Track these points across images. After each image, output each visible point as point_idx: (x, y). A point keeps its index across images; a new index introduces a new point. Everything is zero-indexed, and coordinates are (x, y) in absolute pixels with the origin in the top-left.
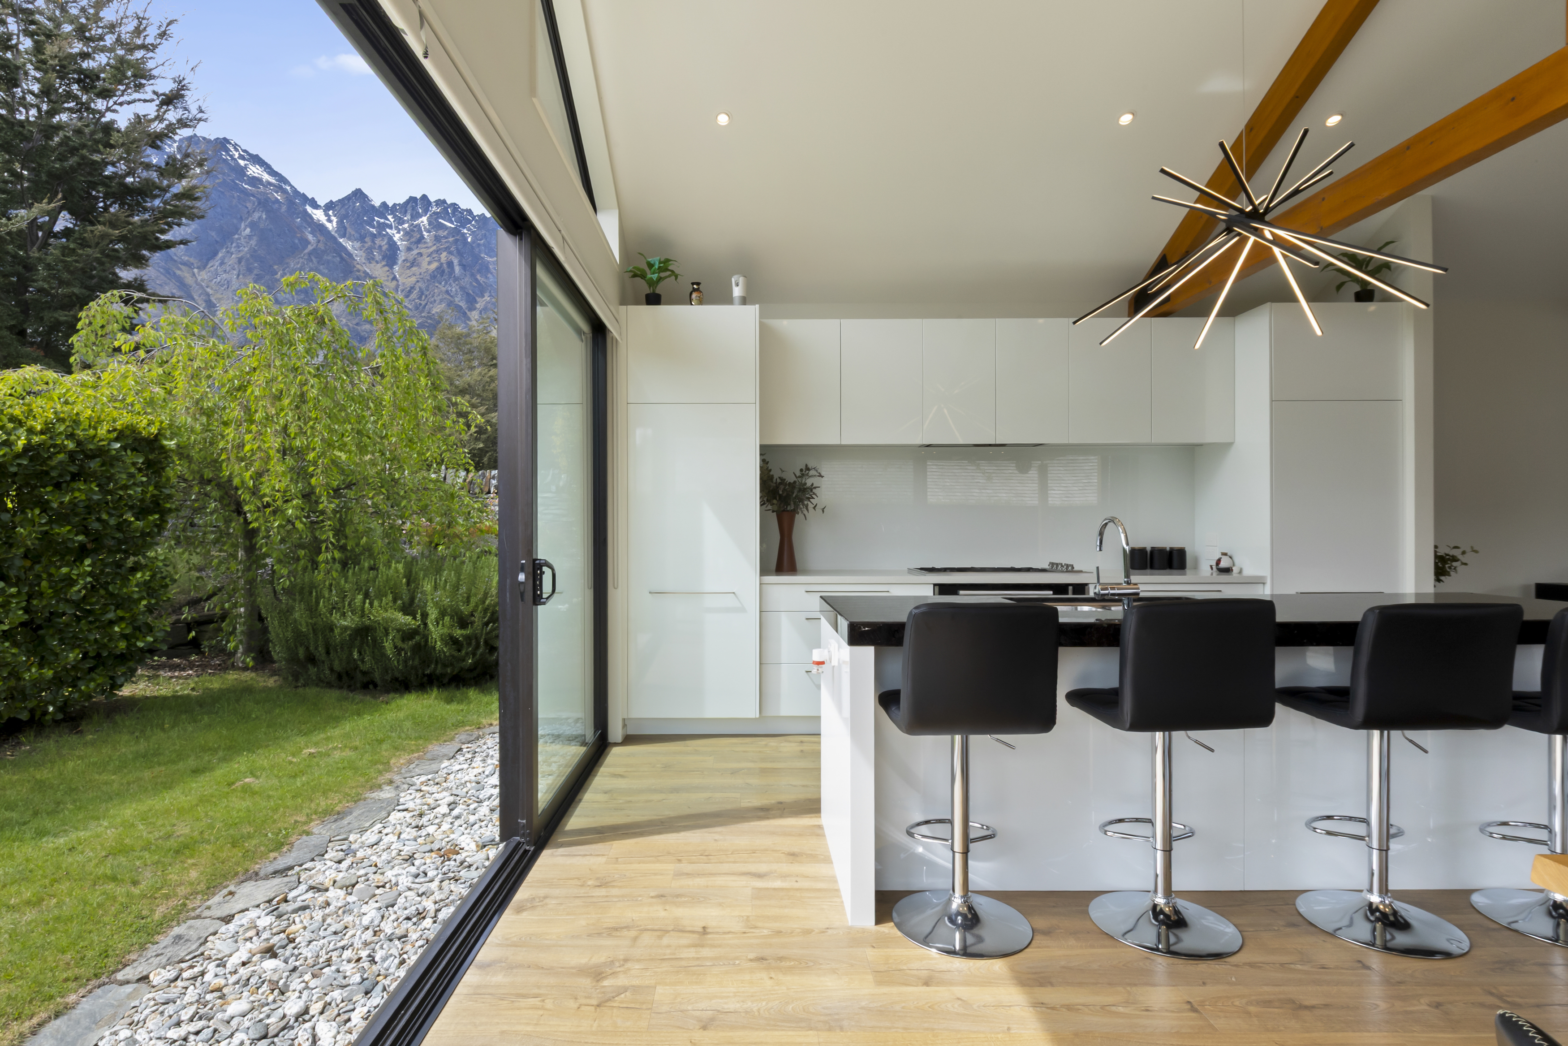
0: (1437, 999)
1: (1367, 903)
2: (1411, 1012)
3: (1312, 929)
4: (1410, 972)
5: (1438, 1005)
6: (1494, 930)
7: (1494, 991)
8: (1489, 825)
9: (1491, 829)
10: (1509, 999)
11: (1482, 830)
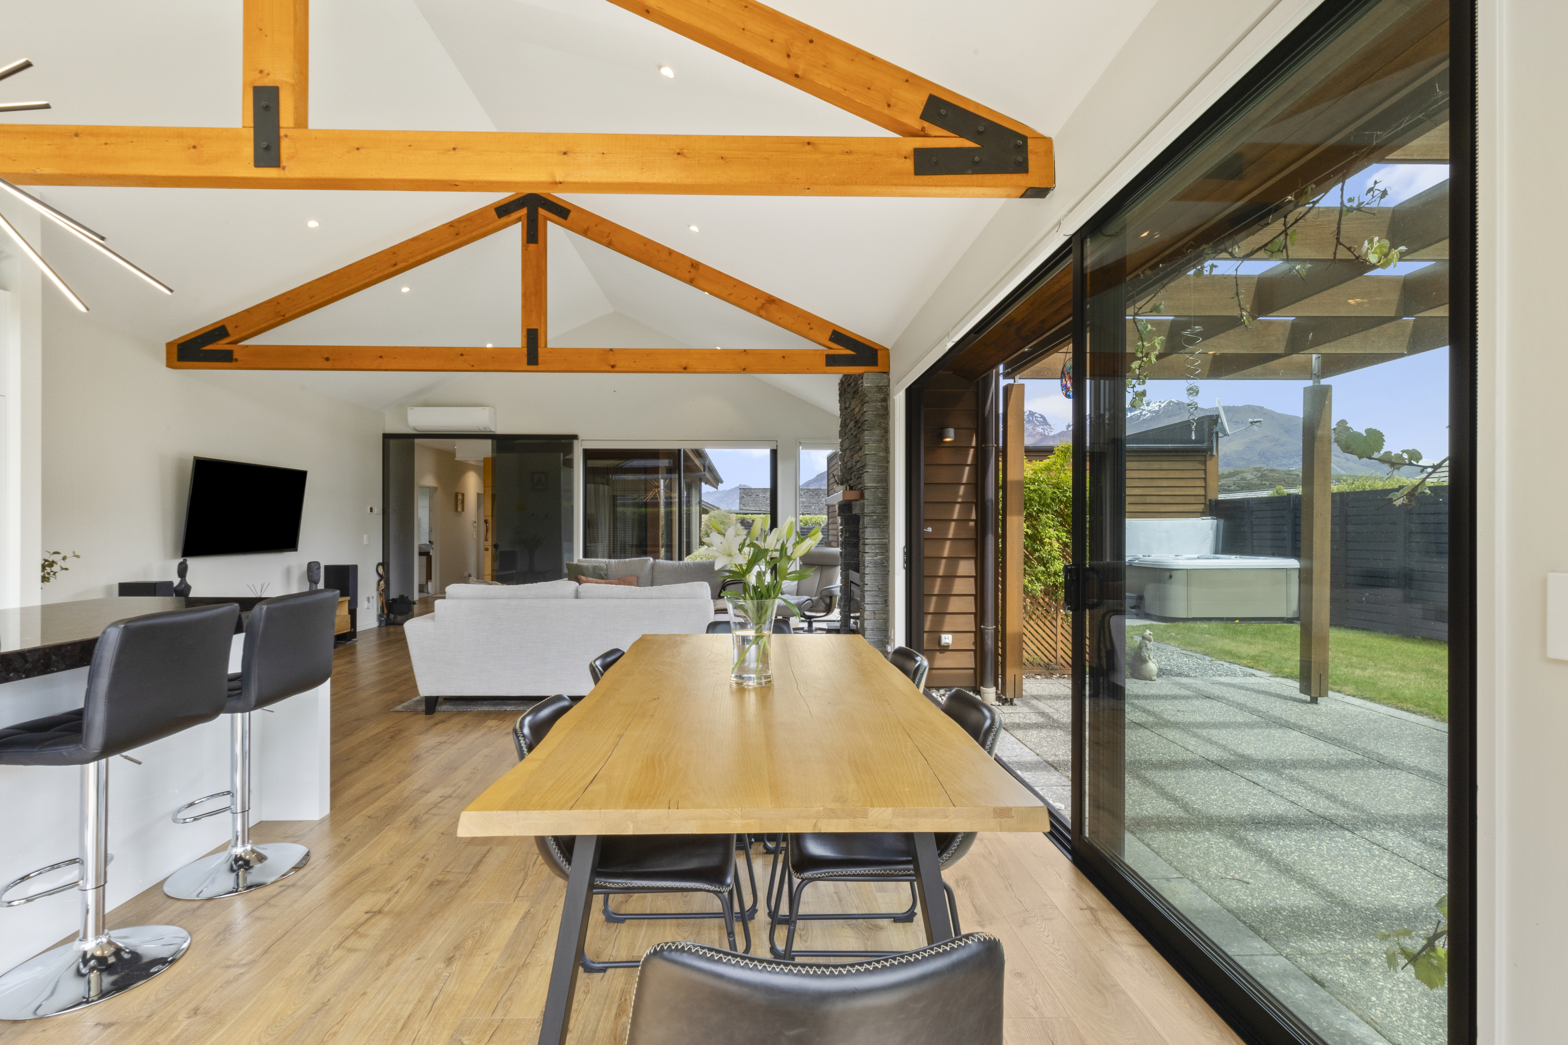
0: (191, 1006)
1: (81, 954)
2: (178, 1037)
3: (20, 1027)
4: (153, 998)
5: (195, 1011)
6: (198, 908)
7: (229, 963)
8: (179, 811)
9: (181, 816)
10: (244, 962)
11: (175, 821)
